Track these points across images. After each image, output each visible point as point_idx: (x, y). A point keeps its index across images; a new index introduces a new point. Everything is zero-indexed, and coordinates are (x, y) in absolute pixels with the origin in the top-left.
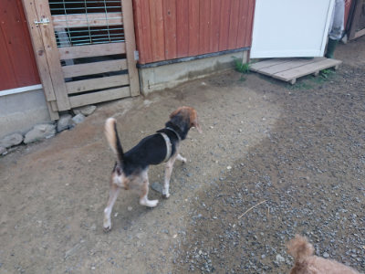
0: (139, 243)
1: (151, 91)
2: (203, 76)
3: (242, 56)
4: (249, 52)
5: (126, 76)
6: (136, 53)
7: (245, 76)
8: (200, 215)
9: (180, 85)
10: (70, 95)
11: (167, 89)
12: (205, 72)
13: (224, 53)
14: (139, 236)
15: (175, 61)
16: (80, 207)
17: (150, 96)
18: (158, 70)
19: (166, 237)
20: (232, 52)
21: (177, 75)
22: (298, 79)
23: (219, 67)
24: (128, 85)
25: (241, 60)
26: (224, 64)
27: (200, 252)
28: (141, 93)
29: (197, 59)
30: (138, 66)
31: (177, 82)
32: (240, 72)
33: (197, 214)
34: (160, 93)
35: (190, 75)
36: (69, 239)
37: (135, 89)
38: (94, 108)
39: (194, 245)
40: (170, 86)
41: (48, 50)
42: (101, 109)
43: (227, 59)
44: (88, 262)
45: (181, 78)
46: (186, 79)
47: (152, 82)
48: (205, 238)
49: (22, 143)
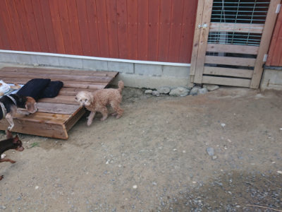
0: (172, 170)
1: (269, 88)
5: (251, 71)
6: (265, 56)
8: (221, 184)
10: (204, 75)
14: (176, 167)
16: (163, 136)
19: (189, 179)
24: (250, 79)
27: (200, 201)
30: (264, 66)
33: (220, 182)
36: (147, 146)
37: (255, 83)
38: (217, 87)
39: (200, 195)
44: (145, 160)
48: (211, 198)
49: (168, 94)
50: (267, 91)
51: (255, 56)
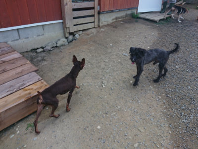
2: (121, 19)
3: (134, 11)
4: (137, 9)
5: (93, 17)
6: (98, 7)
7: (137, 20)
9: (113, 23)
10: (74, 25)
11: (108, 25)
12: (121, 17)
13: (129, 9)
15: (112, 11)
17: (102, 27)
18: (106, 15)
20: (132, 9)
21: (112, 18)
22: (160, 20)
23: (126, 15)
24: (94, 22)
25: (134, 13)
26: (129, 14)
28: (99, 26)
29: (120, 11)
30: (99, 13)
31: (112, 21)
32: (135, 18)
34: (105, 26)
35: (116, 18)
37: (96, 24)
38: (81, 32)
40: (109, 23)
41: (68, 3)
42: (84, 32)
43: (129, 12)
45: (113, 20)
46: (115, 20)
47: (103, 20)
49: (57, 46)
50: (102, 26)
51: (93, 8)
